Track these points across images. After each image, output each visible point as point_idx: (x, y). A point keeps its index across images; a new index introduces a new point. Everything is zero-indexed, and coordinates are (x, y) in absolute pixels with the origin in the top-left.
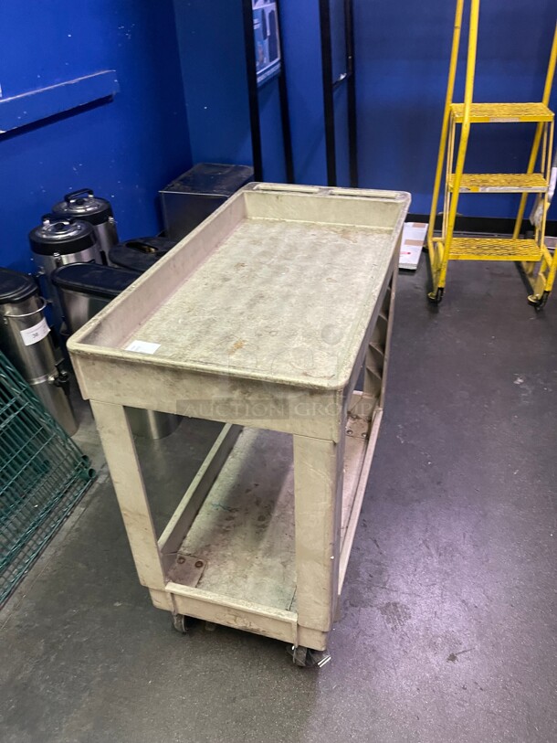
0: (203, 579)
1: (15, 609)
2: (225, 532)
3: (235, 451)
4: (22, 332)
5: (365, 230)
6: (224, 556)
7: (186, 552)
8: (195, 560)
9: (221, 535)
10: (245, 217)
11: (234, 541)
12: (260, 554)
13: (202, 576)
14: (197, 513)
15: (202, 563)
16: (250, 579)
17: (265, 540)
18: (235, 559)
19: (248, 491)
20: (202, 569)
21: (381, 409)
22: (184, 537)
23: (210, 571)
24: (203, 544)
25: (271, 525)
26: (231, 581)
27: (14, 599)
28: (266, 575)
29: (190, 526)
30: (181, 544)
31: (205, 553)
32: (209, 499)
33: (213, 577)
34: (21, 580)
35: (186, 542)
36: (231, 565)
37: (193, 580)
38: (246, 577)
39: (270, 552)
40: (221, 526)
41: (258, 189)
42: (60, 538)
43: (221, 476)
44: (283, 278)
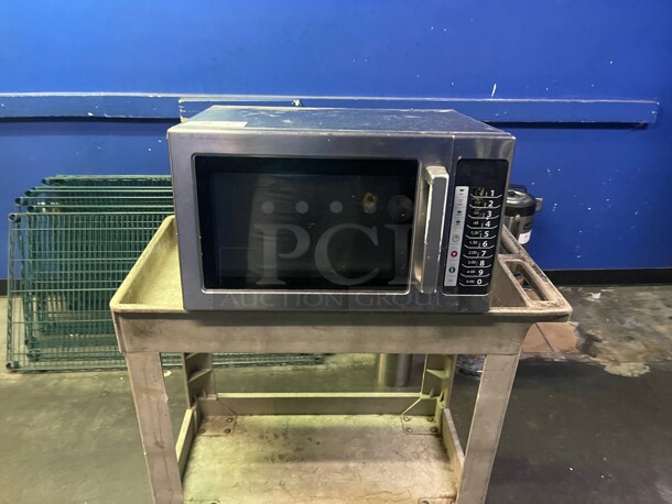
3: (354, 417)
6: (238, 443)
7: (238, 420)
8: (231, 428)
9: (258, 435)
11: (253, 445)
12: (245, 466)
13: (218, 436)
14: (277, 415)
15: (229, 432)
17: (259, 465)
18: (236, 451)
19: (310, 439)
20: (224, 434)
22: (251, 415)
23: (223, 439)
24: (247, 427)
25: (276, 465)
26: (215, 455)
28: (223, 476)
29: (263, 415)
30: (245, 415)
31: (239, 431)
32: (293, 417)
33: (218, 443)
35: (247, 418)
36: (230, 450)
37: (215, 431)
38: (220, 463)
39: (246, 472)
40: (267, 432)
43: (321, 417)
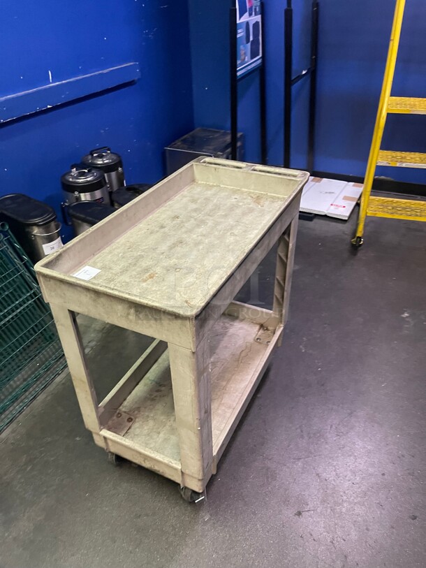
0: (129, 431)
1: (13, 431)
2: (153, 400)
4: (43, 246)
5: (273, 197)
6: (148, 416)
7: (124, 410)
8: (128, 417)
9: (149, 402)
10: (193, 180)
11: (157, 407)
13: (130, 428)
14: (137, 384)
15: (132, 419)
16: (161, 435)
18: (154, 420)
20: (131, 423)
21: (282, 325)
22: (125, 400)
23: (136, 425)
24: (136, 406)
26: (148, 435)
27: (13, 425)
28: (173, 434)
29: (131, 393)
31: (136, 412)
32: (148, 375)
33: (137, 430)
34: (20, 412)
35: (125, 403)
36: (151, 423)
37: (123, 429)
38: (159, 433)
40: (151, 395)
41: (204, 162)
42: (50, 388)
44: (202, 230)
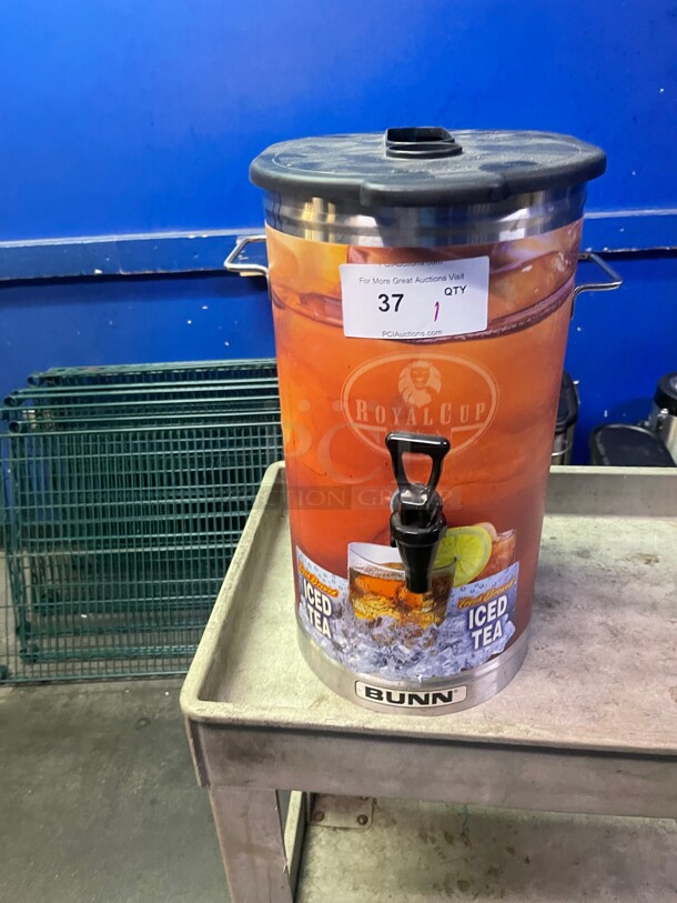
0: (342, 834)
6: (383, 848)
8: (368, 813)
9: (416, 834)
11: (410, 854)
12: (399, 899)
13: (346, 829)
15: (365, 822)
16: (353, 896)
18: (381, 865)
20: (357, 825)
23: (356, 837)
31: (382, 821)
33: (347, 844)
36: (371, 862)
